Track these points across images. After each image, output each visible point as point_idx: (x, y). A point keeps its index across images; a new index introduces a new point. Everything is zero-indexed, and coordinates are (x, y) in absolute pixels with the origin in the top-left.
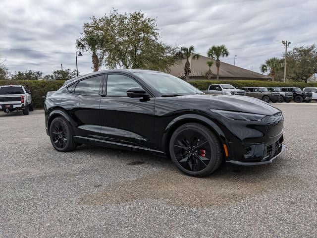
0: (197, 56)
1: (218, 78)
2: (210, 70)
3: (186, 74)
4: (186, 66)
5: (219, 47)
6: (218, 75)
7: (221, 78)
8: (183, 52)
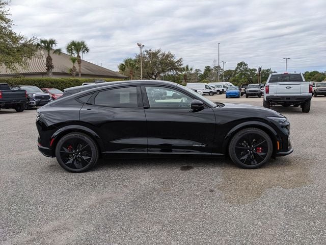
0: (58, 51)
1: (80, 75)
2: (74, 67)
3: (48, 69)
4: (47, 61)
5: (79, 43)
6: (80, 72)
7: (83, 75)
8: (43, 44)
